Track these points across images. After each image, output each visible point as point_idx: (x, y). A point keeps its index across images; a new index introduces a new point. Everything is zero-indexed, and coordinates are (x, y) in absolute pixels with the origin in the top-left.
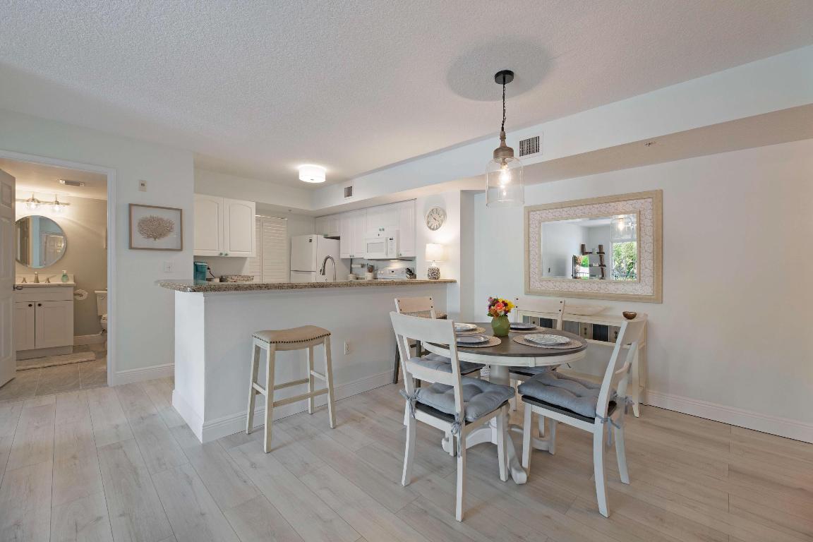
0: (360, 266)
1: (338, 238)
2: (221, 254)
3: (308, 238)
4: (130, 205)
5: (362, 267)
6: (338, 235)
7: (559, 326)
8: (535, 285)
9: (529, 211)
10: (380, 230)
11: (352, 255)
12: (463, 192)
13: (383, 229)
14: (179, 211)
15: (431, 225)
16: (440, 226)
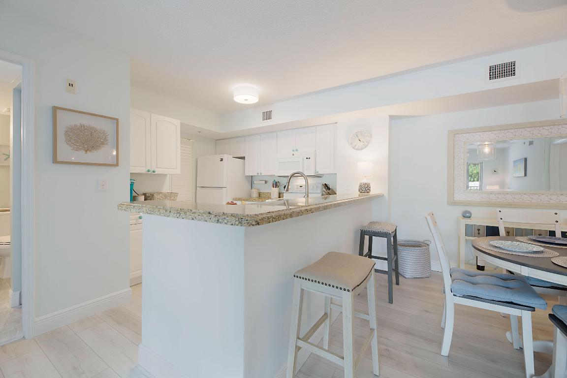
0: (264, 182)
1: (243, 158)
2: (149, 171)
3: (219, 157)
4: (55, 109)
5: (266, 183)
6: (243, 156)
7: (502, 232)
8: (459, 196)
9: (454, 134)
10: (293, 151)
11: (259, 173)
12: (392, 118)
13: (297, 150)
14: (115, 121)
15: (356, 145)
16: (366, 147)
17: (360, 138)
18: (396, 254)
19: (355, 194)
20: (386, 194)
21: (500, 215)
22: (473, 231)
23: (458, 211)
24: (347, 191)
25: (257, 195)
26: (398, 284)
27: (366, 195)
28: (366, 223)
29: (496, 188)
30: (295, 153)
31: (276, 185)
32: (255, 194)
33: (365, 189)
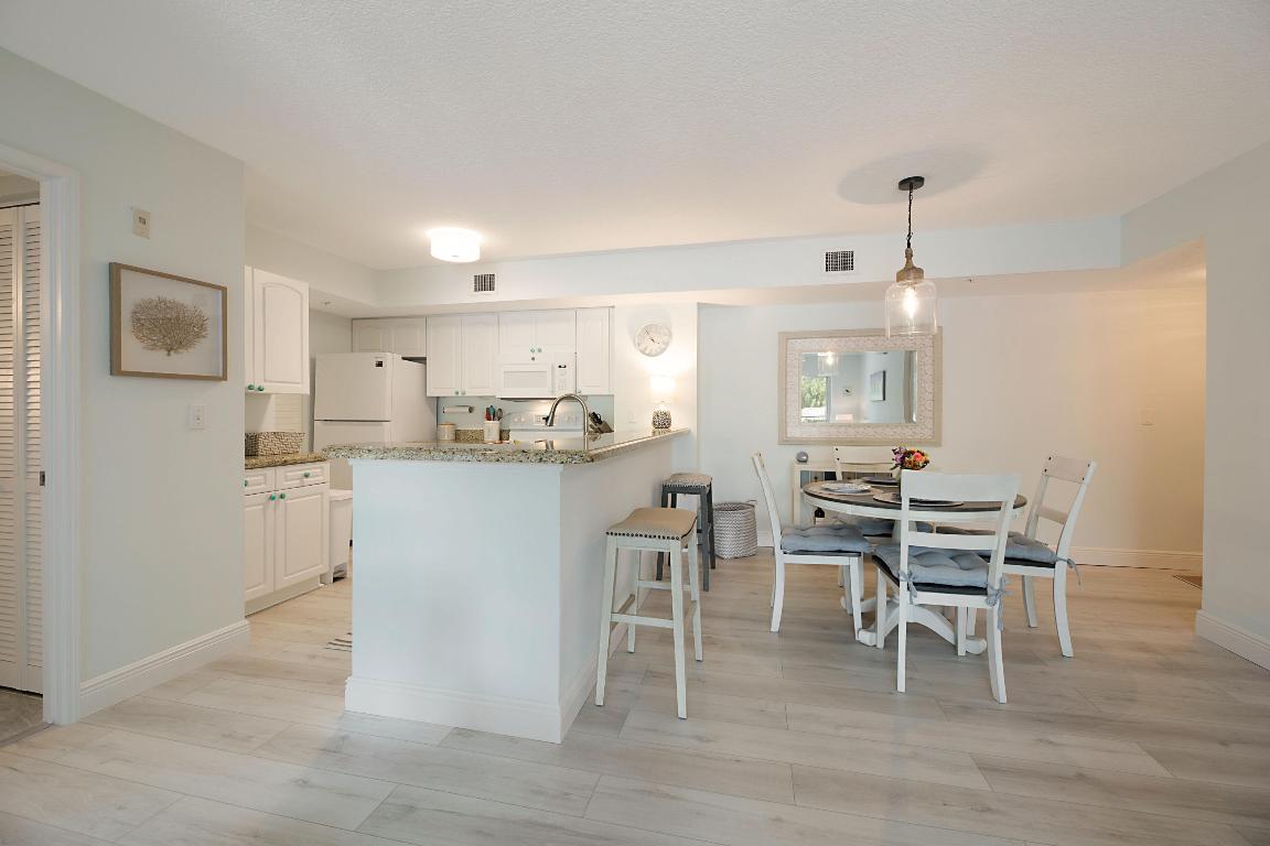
0: (467, 409)
1: (422, 360)
2: (249, 388)
3: (373, 358)
4: (115, 271)
5: (470, 412)
6: (421, 356)
7: (839, 476)
8: (794, 432)
9: (786, 338)
10: (533, 351)
11: (459, 391)
12: (700, 306)
13: (540, 351)
14: (220, 292)
15: (646, 349)
16: (663, 350)
17: (652, 335)
18: (711, 520)
19: (646, 430)
20: (694, 431)
21: (837, 455)
22: (808, 478)
23: (792, 453)
24: (632, 426)
25: (452, 436)
26: (713, 567)
27: (662, 434)
28: (666, 476)
29: (849, 418)
30: (536, 355)
31: (491, 414)
32: (447, 433)
33: (662, 422)
